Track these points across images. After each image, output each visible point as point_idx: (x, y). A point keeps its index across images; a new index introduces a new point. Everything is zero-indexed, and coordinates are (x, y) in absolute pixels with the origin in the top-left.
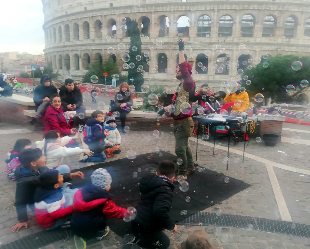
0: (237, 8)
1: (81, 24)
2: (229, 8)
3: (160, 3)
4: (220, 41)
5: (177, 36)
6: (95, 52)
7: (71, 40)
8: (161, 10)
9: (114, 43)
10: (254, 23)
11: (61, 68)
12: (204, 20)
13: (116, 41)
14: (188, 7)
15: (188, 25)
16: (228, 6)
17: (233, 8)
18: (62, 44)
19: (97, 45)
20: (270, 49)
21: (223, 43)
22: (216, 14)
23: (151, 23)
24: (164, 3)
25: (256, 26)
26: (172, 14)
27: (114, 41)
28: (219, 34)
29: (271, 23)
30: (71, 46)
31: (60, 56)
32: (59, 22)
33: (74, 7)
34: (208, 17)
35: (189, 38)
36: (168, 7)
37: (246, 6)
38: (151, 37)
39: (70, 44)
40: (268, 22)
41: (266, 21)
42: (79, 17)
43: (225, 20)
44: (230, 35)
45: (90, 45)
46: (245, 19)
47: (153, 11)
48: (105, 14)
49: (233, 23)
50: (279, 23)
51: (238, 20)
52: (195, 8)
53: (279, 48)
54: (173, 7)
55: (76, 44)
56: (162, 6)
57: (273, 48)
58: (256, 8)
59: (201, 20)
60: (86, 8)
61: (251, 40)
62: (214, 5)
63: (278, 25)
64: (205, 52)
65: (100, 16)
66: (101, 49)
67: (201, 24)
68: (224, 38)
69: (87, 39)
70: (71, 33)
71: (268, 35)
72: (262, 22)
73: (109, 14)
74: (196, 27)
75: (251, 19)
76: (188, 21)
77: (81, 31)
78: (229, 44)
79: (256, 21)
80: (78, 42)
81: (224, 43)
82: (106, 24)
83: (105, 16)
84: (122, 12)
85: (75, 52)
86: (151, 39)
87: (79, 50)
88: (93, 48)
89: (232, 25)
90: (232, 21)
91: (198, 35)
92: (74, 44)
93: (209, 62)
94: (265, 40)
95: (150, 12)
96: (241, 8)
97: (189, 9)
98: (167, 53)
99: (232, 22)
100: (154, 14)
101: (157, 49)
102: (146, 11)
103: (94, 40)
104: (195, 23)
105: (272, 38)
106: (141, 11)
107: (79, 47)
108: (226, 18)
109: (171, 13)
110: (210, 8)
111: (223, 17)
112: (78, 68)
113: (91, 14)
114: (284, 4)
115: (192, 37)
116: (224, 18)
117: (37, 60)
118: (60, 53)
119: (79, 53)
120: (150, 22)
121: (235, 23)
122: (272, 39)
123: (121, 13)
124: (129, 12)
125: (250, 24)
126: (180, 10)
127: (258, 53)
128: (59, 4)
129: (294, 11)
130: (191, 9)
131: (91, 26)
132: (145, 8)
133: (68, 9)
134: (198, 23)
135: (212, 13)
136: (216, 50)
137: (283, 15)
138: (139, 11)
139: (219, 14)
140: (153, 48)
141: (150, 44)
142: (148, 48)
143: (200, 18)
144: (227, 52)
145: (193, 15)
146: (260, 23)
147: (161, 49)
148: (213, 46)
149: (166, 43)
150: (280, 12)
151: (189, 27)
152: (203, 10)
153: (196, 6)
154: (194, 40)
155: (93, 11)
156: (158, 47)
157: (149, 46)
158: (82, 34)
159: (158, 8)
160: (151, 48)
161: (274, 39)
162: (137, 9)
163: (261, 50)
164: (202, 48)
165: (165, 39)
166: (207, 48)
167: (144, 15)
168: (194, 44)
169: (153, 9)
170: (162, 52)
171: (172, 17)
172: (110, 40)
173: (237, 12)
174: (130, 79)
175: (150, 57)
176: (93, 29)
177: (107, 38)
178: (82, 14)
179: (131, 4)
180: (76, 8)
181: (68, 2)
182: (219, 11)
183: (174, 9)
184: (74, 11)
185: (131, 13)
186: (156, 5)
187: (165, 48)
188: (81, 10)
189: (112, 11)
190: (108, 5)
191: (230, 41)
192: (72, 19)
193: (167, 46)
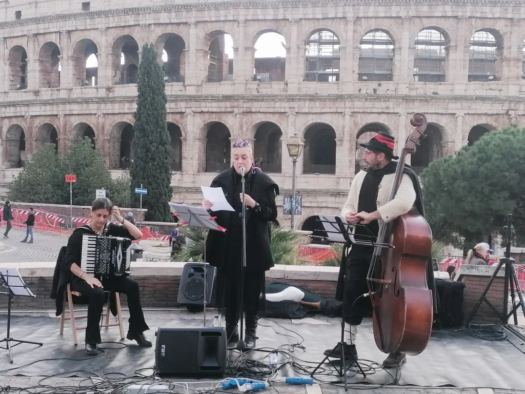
0: (403, 14)
2: (382, 15)
4: (363, 92)
5: (255, 79)
6: (38, 122)
8: (213, 19)
9: (91, 98)
10: (447, 49)
12: (320, 42)
13: (97, 93)
14: (281, 11)
16: (381, 8)
17: (394, 15)
19: (45, 103)
20: (490, 112)
21: (371, 96)
22: (350, 27)
23: (187, 49)
24: (220, 1)
25: (452, 56)
27: (90, 93)
28: (360, 76)
29: (489, 49)
34: (332, 34)
35: (287, 84)
36: (232, 11)
37: (425, 9)
38: (187, 82)
40: (480, 47)
41: (475, 43)
43: (373, 42)
44: (389, 77)
45: (27, 104)
46: (424, 38)
47: (193, 20)
48: (70, 29)
49: (393, 50)
50: (510, 48)
51: (405, 42)
52: (298, 14)
53: (512, 110)
54: (242, 12)
56: (217, 9)
57: (497, 108)
58: (449, 14)
59: (314, 41)
60: (18, 14)
61: (442, 89)
62: (345, 5)
63: (506, 52)
64: (326, 120)
65: (55, 32)
66: (55, 113)
67: (313, 51)
68: (373, 85)
69: (21, 88)
71: (485, 78)
72: (467, 47)
73: (79, 28)
74: (303, 59)
75: (439, 39)
76: (282, 43)
78: (387, 98)
79: (452, 44)
81: (375, 97)
82: (70, 53)
83: (69, 32)
84: (113, 21)
86: (188, 88)
88: (35, 110)
89: (392, 54)
90: (391, 44)
91: (308, 77)
93: (338, 143)
94: (476, 89)
95: (186, 23)
96: (411, 14)
97: (284, 15)
98: (230, 122)
99: (391, 47)
100: (196, 27)
101: (202, 112)
102: (175, 21)
103: (36, 93)
104: (298, 48)
105: (493, 85)
106: (162, 21)
108: (376, 38)
109: (238, 26)
110: (336, 13)
111: (369, 34)
113: (33, 28)
115: (294, 83)
116: (371, 38)
120: (186, 45)
121: (400, 48)
122: (492, 87)
123: (111, 25)
124: (132, 23)
125: (435, 51)
126: (261, 17)
127: (460, 120)
130: (288, 17)
131: (32, 57)
132: (173, 15)
134: (306, 50)
135: (342, 27)
136: (353, 113)
137: (516, 28)
138: (157, 22)
139: (358, 28)
140: (193, 109)
141: (186, 101)
142: (179, 110)
143: (313, 36)
144: (382, 120)
145: (294, 29)
146: (461, 48)
147: (212, 113)
148: (348, 104)
149: (227, 98)
150: (508, 23)
151: (285, 59)
152: (318, 19)
153: (301, 9)
154: (299, 89)
155: (37, 20)
156: (205, 107)
157: (183, 104)
158: (7, 78)
159: (206, 13)
160: (188, 111)
161: (500, 87)
162: (152, 15)
163: (468, 114)
164: (318, 110)
165: (224, 89)
166: (332, 110)
167: (169, 29)
168: (300, 100)
169: (193, 17)
170: (217, 120)
171: (241, 34)
172: (79, 91)
173: (402, 23)
174: (137, 190)
175: (186, 133)
176: (37, 64)
177: (71, 86)
178: (7, 30)
179: (137, 5)
182: (357, 20)
183: (246, 15)
185: (135, 25)
186: (200, 7)
187: (223, 110)
188: (6, 18)
189: (88, 21)
190: (76, 8)
191: (388, 93)
193: (228, 104)
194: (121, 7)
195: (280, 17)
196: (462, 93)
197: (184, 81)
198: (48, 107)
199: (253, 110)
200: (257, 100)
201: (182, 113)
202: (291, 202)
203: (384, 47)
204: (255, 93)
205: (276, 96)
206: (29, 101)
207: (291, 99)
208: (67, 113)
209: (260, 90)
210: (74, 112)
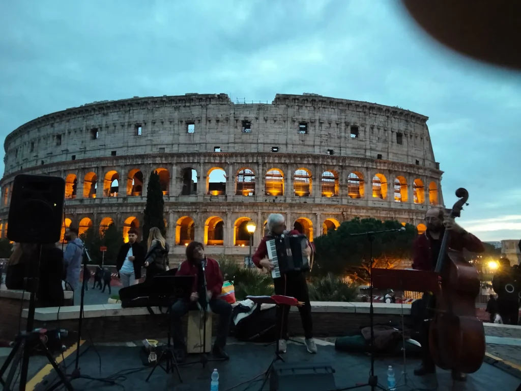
0: (287, 161)
2: (277, 161)
3: (185, 152)
4: (268, 201)
5: (209, 194)
8: (186, 161)
9: (114, 204)
10: (310, 180)
12: (245, 175)
13: (117, 201)
14: (224, 158)
15: (224, 180)
16: (276, 158)
17: (283, 162)
19: (86, 206)
20: (334, 213)
21: (272, 203)
22: (261, 167)
23: (171, 177)
24: (190, 152)
25: (313, 183)
26: (202, 167)
27: (113, 201)
28: (266, 193)
29: (331, 180)
33: (57, 155)
34: (251, 171)
35: (226, 196)
36: (196, 157)
37: (299, 159)
38: (170, 195)
40: (327, 180)
41: (324, 177)
42: (61, 168)
43: (272, 175)
44: (281, 194)
45: (75, 207)
46: (298, 174)
47: (175, 162)
48: (104, 165)
50: (341, 180)
51: (289, 176)
52: (233, 160)
53: (344, 212)
54: (202, 158)
56: (188, 156)
57: (337, 211)
58: (311, 162)
59: (241, 174)
60: (74, 157)
61: (309, 201)
62: (257, 156)
63: (340, 183)
64: (248, 216)
65: (95, 167)
66: (92, 212)
67: (240, 179)
68: (273, 198)
69: (72, 198)
72: (320, 179)
73: (109, 165)
74: (235, 183)
75: (306, 175)
76: (224, 174)
78: (280, 205)
79: (313, 177)
81: (274, 204)
82: (103, 179)
83: (103, 167)
84: (129, 162)
86: (171, 198)
88: (80, 211)
90: (281, 176)
91: (238, 193)
94: (326, 201)
95: (171, 164)
96: (292, 162)
97: (225, 160)
98: (195, 217)
99: (282, 178)
100: (176, 166)
101: (179, 212)
102: (165, 162)
103: (81, 201)
104: (233, 177)
106: (157, 162)
108: (274, 173)
109: (200, 166)
110: (253, 160)
111: (269, 172)
113: (82, 165)
114: (344, 159)
115: (230, 196)
116: (271, 173)
120: (171, 175)
121: (287, 179)
122: (334, 199)
123: (128, 164)
124: (140, 163)
125: (304, 181)
126: (213, 161)
127: (319, 217)
128: (32, 151)
129: (358, 167)
130: (228, 161)
131: (80, 180)
132: (164, 159)
133: (45, 158)
134: (237, 179)
135: (256, 167)
136: (263, 212)
137: (344, 170)
138: (154, 162)
139: (265, 168)
140: (174, 210)
141: (170, 205)
143: (240, 172)
145: (231, 168)
146: (318, 180)
147: (184, 212)
148: (260, 208)
149: (193, 204)
150: (340, 168)
151: (225, 183)
152: (244, 163)
153: (234, 158)
154: (233, 200)
155: (84, 161)
156: (180, 209)
157: (169, 207)
159: (182, 159)
160: (171, 211)
161: (338, 200)
162: (152, 159)
163: (323, 214)
164: (244, 211)
165: (191, 199)
166: (251, 211)
167: (161, 166)
168: (234, 205)
169: (175, 160)
171: (202, 170)
172: (107, 200)
173: (287, 166)
176: (83, 184)
177: (102, 197)
178: (67, 166)
179: (143, 153)
180: (58, 156)
181: (46, 149)
182: (264, 164)
183: (204, 160)
184: (56, 160)
185: (141, 164)
186: (179, 155)
187: (191, 210)
188: (66, 159)
189: (115, 162)
190: (108, 153)
191: (281, 202)
192: (51, 171)
193: (194, 207)
194: (134, 154)
195: (223, 161)
196: (319, 202)
198: (88, 209)
199: (208, 210)
200: (210, 205)
201: (167, 212)
202: (249, 260)
203: (278, 178)
204: (209, 201)
205: (221, 203)
206: (76, 205)
207: (229, 204)
208: (99, 212)
209: (212, 200)
210: (103, 212)
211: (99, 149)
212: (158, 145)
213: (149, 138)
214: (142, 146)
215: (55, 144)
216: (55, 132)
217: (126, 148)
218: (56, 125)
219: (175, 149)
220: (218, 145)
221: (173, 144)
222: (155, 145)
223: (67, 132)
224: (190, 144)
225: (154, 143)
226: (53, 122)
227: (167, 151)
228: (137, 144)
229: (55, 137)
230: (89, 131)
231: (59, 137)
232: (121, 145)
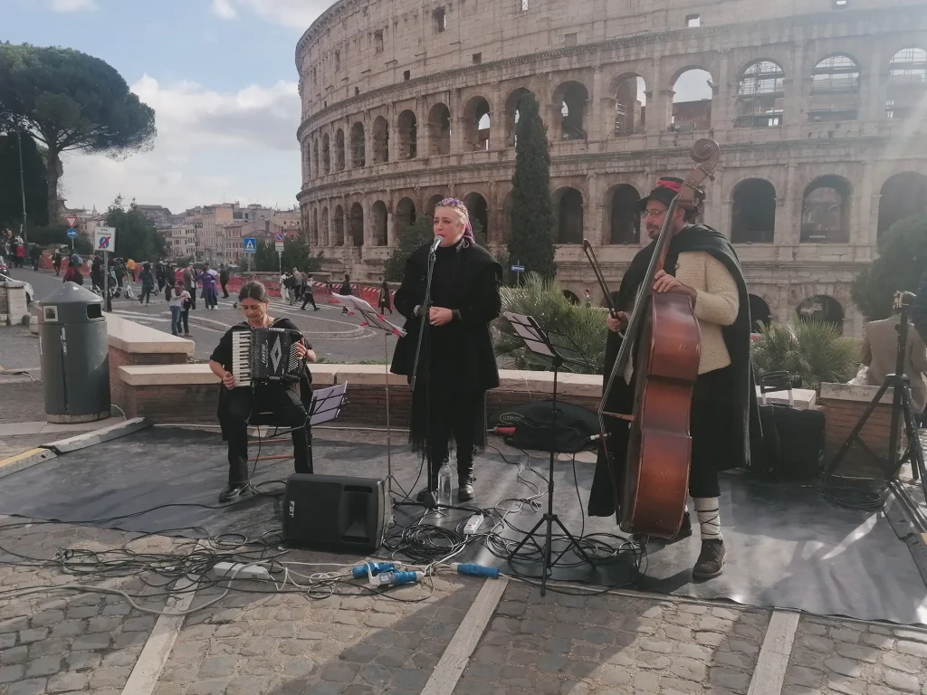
0: (873, 30)
1: (393, 118)
2: (843, 33)
3: (621, 37)
4: (815, 136)
5: (673, 129)
6: (427, 194)
7: (366, 165)
8: (622, 59)
9: (483, 164)
11: (340, 243)
12: (759, 76)
13: (489, 158)
14: (707, 41)
16: (842, 26)
17: (860, 32)
18: (343, 177)
19: (435, 172)
21: (825, 141)
22: (799, 54)
23: (590, 99)
24: (631, 36)
26: (656, 68)
27: (482, 158)
28: (811, 115)
30: (368, 180)
31: (339, 208)
32: (338, 117)
33: (378, 74)
34: (774, 65)
35: (712, 132)
36: (645, 47)
38: (589, 139)
39: (366, 176)
42: (389, 99)
43: (830, 71)
44: (852, 115)
45: (417, 174)
46: (903, 60)
47: (598, 63)
48: (460, 86)
49: (858, 79)
51: (875, 67)
52: (730, 43)
54: (657, 47)
55: (381, 173)
56: (626, 47)
59: (750, 76)
60: (407, 74)
62: (793, 26)
64: (763, 174)
65: (445, 91)
66: (445, 183)
67: (748, 87)
68: (829, 126)
69: (410, 158)
70: (369, 146)
73: (469, 84)
74: (734, 99)
76: (707, 81)
77: (394, 137)
78: (846, 143)
80: (385, 170)
81: (831, 142)
82: (460, 115)
83: (459, 90)
84: (506, 74)
85: (375, 198)
86: (590, 146)
87: (388, 189)
88: (425, 181)
89: (856, 85)
90: (856, 71)
91: (741, 122)
92: (374, 174)
93: (778, 203)
95: (589, 68)
96: (885, 30)
97: (712, 46)
98: (640, 184)
99: (856, 75)
100: (601, 71)
101: (607, 174)
102: (576, 66)
103: (426, 161)
104: (729, 86)
106: (561, 68)
107: (387, 182)
108: (835, 65)
109: (653, 65)
110: (780, 37)
111: (824, 61)
112: (382, 241)
113: (422, 89)
115: (721, 131)
116: (828, 65)
117: (285, 223)
118: (337, 202)
119: (386, 199)
120: (589, 95)
121: (869, 76)
123: (504, 78)
124: (527, 73)
125: (919, 77)
126: (682, 51)
128: (338, 68)
130: (717, 48)
131: (421, 121)
132: (575, 58)
133: (360, 80)
134: (739, 87)
135: (788, 54)
136: (800, 164)
138: (556, 69)
139: (810, 53)
140: (596, 171)
141: (588, 161)
142: (580, 173)
143: (748, 70)
144: (840, 171)
145: (724, 62)
147: (619, 173)
148: (793, 154)
149: (636, 155)
151: (710, 101)
152: (756, 47)
153: (734, 36)
154: (728, 138)
155: (426, 80)
156: (610, 167)
157: (585, 166)
158: (396, 147)
159: (614, 54)
160: (591, 173)
162: (550, 61)
164: (752, 163)
165: (633, 144)
166: (771, 162)
167: (570, 77)
168: (729, 152)
169: (597, 59)
170: (624, 182)
171: (656, 74)
172: (470, 156)
173: (872, 43)
174: (513, 268)
175: (588, 199)
176: (427, 129)
177: (462, 151)
178: (397, 93)
179: (532, 52)
180: (381, 75)
181: (360, 62)
182: (809, 44)
183: (663, 51)
184: (378, 83)
185: (531, 76)
186: (607, 46)
187: (632, 169)
188: (395, 80)
189: (479, 76)
190: (467, 61)
191: (849, 135)
192: (371, 107)
193: (638, 162)
194: (515, 55)
195: (706, 48)
197: (586, 139)
198: (438, 177)
199: (669, 167)
200: (673, 156)
201: (584, 176)
203: (845, 76)
204: (672, 147)
206: (419, 171)
208: (458, 182)
209: (679, 143)
210: (465, 181)
211: (450, 53)
212: (561, 28)
213: (545, 15)
214: (530, 34)
215: (373, 50)
216: (372, 25)
217: (498, 45)
218: (371, 10)
219: (598, 35)
220: (695, 11)
221: (593, 23)
222: (556, 29)
223: (391, 23)
224: (629, 17)
225: (555, 25)
226: (366, 4)
227: (581, 40)
228: (522, 32)
229: (373, 36)
230: (430, 15)
231: (379, 35)
232: (490, 38)
